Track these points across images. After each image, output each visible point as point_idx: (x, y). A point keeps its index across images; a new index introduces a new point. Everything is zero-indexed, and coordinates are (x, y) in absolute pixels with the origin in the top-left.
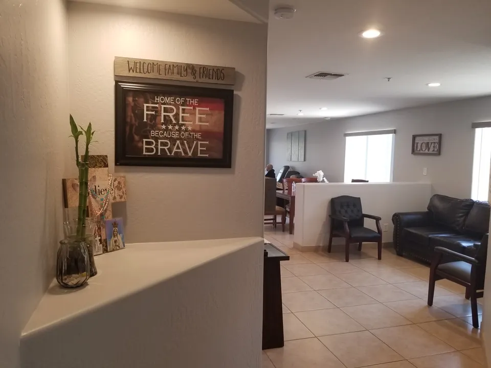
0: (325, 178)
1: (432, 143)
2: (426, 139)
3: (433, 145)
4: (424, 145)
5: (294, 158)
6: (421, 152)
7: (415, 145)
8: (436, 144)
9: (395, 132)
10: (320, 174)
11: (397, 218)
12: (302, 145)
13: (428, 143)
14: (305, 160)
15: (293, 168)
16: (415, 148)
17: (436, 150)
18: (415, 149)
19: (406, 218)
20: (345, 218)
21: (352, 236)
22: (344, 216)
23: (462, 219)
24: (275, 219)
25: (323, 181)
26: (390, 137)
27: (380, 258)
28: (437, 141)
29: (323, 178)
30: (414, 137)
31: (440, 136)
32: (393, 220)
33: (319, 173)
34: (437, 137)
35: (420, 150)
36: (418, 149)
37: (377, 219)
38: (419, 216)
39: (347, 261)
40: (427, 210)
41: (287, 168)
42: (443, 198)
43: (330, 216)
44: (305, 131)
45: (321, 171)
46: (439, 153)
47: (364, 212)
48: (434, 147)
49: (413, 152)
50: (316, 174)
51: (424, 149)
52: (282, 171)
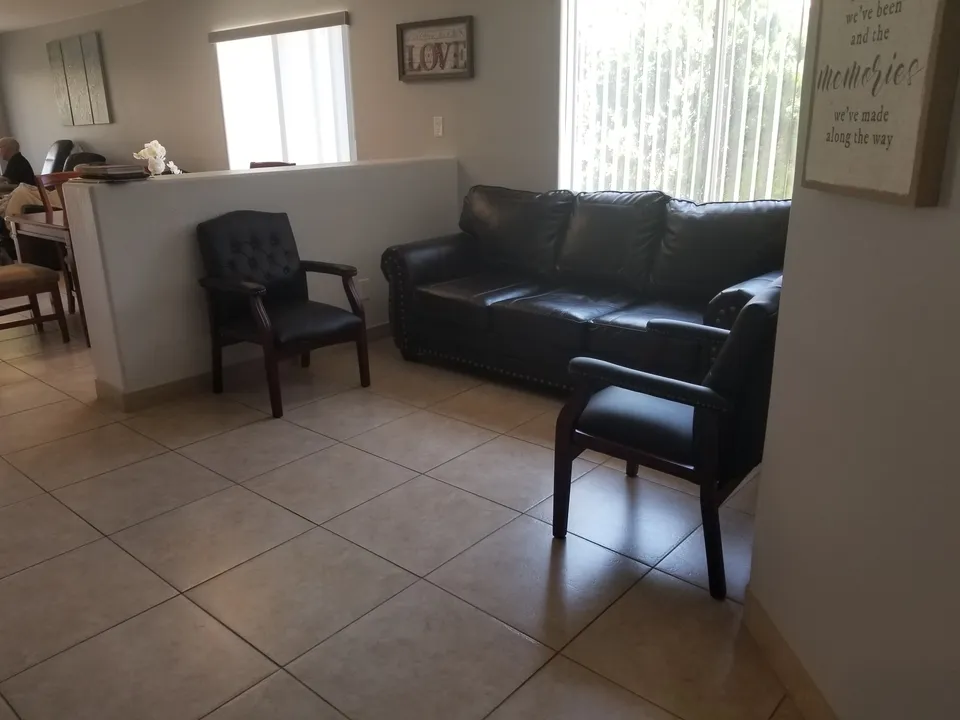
0: (171, 165)
1: (449, 45)
2: (435, 35)
3: (452, 48)
4: (429, 52)
5: (82, 116)
6: (424, 72)
7: (407, 55)
8: (461, 47)
9: (346, 19)
10: (155, 153)
11: (393, 261)
12: (96, 75)
13: (438, 45)
14: (112, 119)
15: (82, 144)
16: (407, 62)
17: (461, 63)
18: (407, 67)
19: (416, 257)
20: (251, 285)
21: (283, 339)
22: (250, 279)
23: (552, 243)
24: (33, 306)
25: (168, 172)
26: (337, 32)
27: (365, 382)
28: (463, 37)
29: (166, 162)
30: (401, 30)
31: (470, 22)
32: (383, 267)
33: (150, 149)
34: (462, 28)
35: (419, 68)
36: (416, 66)
37: (346, 274)
38: (444, 250)
39: (277, 413)
40: (457, 230)
41: (65, 147)
42: (495, 194)
43: (202, 282)
44: (99, 36)
45: (156, 142)
46: (470, 72)
47: (304, 256)
48: (455, 55)
49: (402, 73)
50: (144, 154)
51: (430, 65)
52: (52, 156)
